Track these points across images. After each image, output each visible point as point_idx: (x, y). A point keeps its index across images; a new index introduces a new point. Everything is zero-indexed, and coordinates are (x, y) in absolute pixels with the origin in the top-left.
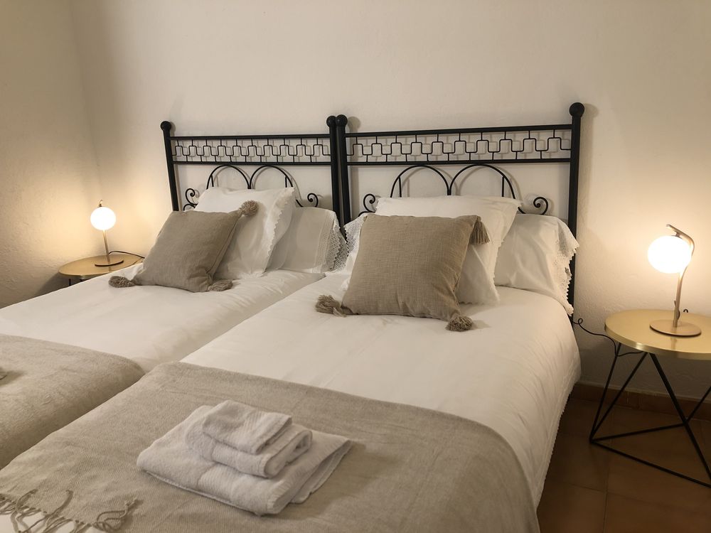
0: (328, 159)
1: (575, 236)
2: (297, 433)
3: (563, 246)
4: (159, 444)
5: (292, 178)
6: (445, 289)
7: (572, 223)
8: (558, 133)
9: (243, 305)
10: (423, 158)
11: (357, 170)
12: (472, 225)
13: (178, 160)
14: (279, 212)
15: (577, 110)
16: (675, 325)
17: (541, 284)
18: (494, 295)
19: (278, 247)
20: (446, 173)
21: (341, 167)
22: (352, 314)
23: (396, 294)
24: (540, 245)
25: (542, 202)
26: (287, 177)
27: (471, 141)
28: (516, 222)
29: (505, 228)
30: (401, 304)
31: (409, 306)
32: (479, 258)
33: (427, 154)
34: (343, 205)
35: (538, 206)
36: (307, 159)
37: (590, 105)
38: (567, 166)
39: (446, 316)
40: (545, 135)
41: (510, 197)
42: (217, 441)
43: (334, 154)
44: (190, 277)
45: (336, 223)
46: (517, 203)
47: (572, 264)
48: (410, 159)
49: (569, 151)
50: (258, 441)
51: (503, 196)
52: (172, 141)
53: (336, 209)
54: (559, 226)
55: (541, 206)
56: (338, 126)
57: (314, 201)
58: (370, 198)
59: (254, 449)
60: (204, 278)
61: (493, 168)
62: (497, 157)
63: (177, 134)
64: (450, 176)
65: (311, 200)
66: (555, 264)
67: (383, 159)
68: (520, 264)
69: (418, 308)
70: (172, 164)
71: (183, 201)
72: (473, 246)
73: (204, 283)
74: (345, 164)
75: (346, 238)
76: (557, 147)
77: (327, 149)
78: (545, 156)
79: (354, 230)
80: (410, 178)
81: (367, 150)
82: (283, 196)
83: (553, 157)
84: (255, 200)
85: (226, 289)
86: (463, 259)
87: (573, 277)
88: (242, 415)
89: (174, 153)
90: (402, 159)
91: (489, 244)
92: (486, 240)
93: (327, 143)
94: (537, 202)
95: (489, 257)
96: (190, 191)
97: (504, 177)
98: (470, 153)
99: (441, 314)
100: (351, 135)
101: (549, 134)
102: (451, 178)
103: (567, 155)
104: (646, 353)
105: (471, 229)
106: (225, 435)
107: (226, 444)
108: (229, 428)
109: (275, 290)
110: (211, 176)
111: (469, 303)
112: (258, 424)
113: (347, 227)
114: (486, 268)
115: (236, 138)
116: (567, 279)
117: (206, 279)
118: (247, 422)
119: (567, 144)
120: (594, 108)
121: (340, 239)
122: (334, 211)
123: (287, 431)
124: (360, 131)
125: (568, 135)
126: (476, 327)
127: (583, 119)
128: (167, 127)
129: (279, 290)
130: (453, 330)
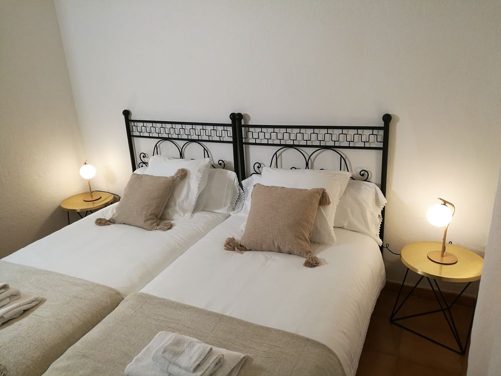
0: (231, 139)
1: (385, 196)
2: (215, 357)
3: (377, 201)
4: (136, 360)
5: (208, 149)
6: (303, 238)
7: (383, 187)
8: (375, 132)
9: (179, 242)
10: (291, 143)
11: (249, 147)
12: (320, 195)
13: (134, 135)
14: (200, 175)
15: (387, 118)
16: (443, 256)
17: (363, 228)
18: (333, 239)
19: (200, 197)
20: (306, 153)
21: (239, 145)
22: (246, 250)
23: (273, 240)
24: (363, 203)
25: (364, 173)
26: (205, 149)
27: (321, 133)
28: (349, 185)
29: (341, 191)
30: (276, 246)
31: (281, 247)
32: (324, 214)
33: (294, 140)
34: (241, 169)
35: (363, 175)
36: (218, 139)
37: (395, 115)
38: (381, 152)
39: (304, 254)
40: (367, 132)
41: (344, 170)
42: (170, 362)
43: (234, 136)
44: (145, 221)
45: (236, 181)
46: (349, 175)
47: (383, 212)
48: (283, 142)
49: (382, 143)
50: (193, 364)
51: (341, 170)
52: (130, 123)
53: (236, 171)
54: (375, 189)
55: (364, 176)
56: (237, 119)
57: (223, 165)
58: (257, 165)
59: (192, 369)
60: (154, 221)
61: (334, 150)
62: (337, 144)
63: (133, 118)
64: (307, 154)
65: (220, 164)
66: (372, 214)
67: (265, 142)
68: (350, 215)
69: (287, 249)
70: (130, 137)
71: (138, 161)
72: (321, 207)
73: (155, 224)
74: (242, 143)
75: (242, 189)
76: (375, 139)
77: (230, 133)
78: (367, 145)
79: (248, 184)
80: (283, 154)
81: (256, 136)
82: (202, 164)
83: (372, 146)
84: (185, 168)
85: (168, 229)
86: (315, 217)
87: (383, 220)
88: (183, 346)
89: (131, 130)
90: (278, 142)
91: (331, 205)
92: (329, 203)
93: (230, 129)
94: (362, 173)
95: (331, 213)
96: (142, 155)
97: (342, 156)
98: (320, 141)
99: (301, 253)
100: (246, 126)
101: (370, 132)
102: (308, 155)
103: (381, 145)
104: (423, 276)
105: (319, 197)
106: (175, 359)
107: (175, 364)
108: (177, 354)
109: (199, 230)
110: (156, 146)
111: (318, 243)
112: (193, 352)
113: (243, 182)
114: (328, 221)
115: (172, 123)
116: (379, 221)
117: (155, 222)
118: (187, 350)
119: (380, 138)
120: (398, 118)
121: (239, 189)
122: (235, 172)
123: (209, 356)
124: (250, 123)
125: (381, 132)
126: (321, 264)
127: (391, 124)
128: (127, 113)
129: (201, 229)
130: (307, 267)
